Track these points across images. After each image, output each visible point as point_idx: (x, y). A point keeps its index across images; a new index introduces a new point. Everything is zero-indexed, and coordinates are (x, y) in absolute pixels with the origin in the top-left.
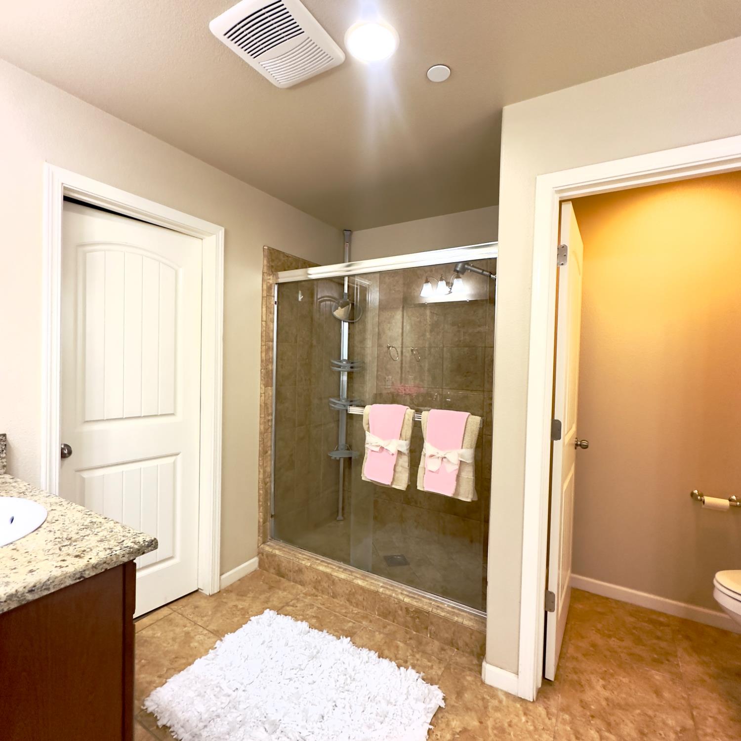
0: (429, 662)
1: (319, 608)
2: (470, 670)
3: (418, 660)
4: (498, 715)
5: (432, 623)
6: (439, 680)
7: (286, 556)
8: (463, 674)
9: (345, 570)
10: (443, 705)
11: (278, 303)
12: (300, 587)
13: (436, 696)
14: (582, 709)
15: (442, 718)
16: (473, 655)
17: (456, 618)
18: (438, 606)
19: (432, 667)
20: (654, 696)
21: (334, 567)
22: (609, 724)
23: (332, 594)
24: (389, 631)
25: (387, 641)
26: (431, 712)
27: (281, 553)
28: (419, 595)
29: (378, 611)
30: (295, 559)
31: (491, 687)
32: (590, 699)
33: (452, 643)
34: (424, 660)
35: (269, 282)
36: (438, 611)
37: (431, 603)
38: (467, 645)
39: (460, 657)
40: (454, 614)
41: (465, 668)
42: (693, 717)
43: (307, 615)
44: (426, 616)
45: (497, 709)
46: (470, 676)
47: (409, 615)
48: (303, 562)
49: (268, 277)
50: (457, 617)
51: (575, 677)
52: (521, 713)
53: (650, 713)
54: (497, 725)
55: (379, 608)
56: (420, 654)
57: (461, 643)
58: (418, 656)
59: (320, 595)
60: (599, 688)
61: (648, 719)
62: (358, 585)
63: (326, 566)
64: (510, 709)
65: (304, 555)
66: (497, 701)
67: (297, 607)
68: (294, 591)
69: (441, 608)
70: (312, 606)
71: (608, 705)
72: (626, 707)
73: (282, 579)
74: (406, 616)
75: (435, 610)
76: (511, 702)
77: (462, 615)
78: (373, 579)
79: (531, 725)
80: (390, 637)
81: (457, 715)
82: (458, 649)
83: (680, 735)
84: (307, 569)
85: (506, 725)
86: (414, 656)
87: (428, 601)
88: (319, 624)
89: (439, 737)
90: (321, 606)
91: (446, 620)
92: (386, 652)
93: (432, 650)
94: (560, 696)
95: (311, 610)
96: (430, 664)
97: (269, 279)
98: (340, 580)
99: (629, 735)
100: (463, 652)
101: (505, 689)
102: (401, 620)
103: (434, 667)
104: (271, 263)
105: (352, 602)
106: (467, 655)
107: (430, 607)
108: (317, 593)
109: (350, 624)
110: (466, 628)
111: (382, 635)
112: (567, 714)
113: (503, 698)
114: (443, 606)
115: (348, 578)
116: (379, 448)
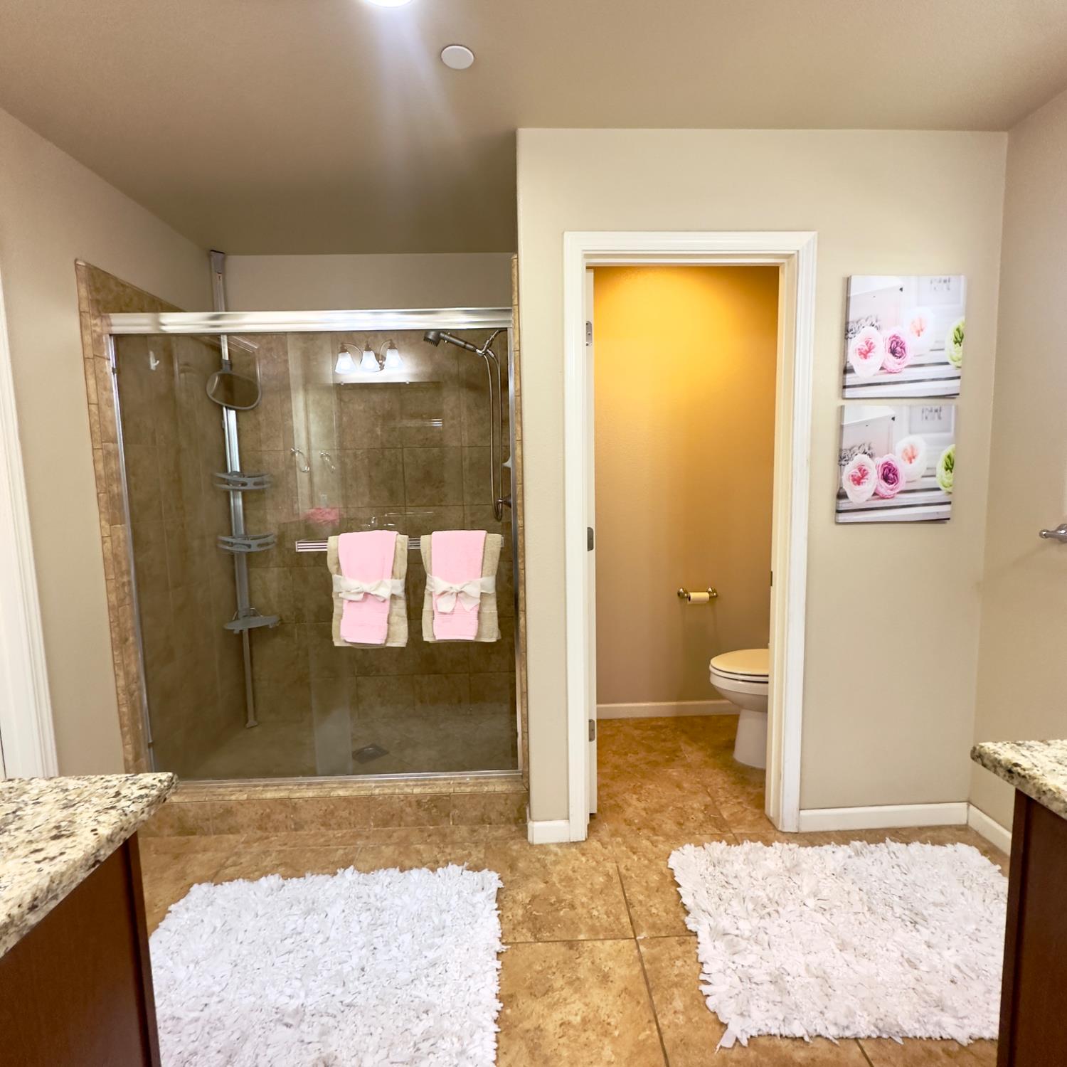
0: (464, 850)
1: (279, 852)
2: (513, 838)
3: (450, 854)
4: (559, 868)
5: (454, 806)
6: (484, 863)
7: (195, 799)
8: (507, 846)
9: (310, 784)
10: (501, 885)
11: (117, 370)
12: (231, 836)
13: (492, 880)
14: (628, 827)
15: (505, 898)
16: (510, 823)
17: (486, 789)
18: (460, 783)
19: (470, 854)
20: (677, 790)
21: (290, 787)
22: (654, 829)
23: (293, 827)
24: (398, 838)
25: (402, 850)
26: (492, 898)
27: (182, 797)
28: (430, 780)
29: (373, 821)
30: (214, 798)
31: (541, 845)
32: (631, 816)
33: (483, 820)
34: (459, 850)
35: (95, 331)
36: (462, 788)
37: (449, 783)
38: (501, 814)
39: (496, 831)
40: (481, 784)
41: (506, 839)
42: (709, 795)
43: (266, 866)
44: (447, 800)
45: (556, 863)
46: (515, 844)
47: (423, 809)
48: (233, 798)
49: (94, 322)
50: (487, 786)
51: (612, 802)
52: (579, 855)
53: (680, 805)
54: (563, 877)
55: (375, 817)
56: (450, 846)
57: (493, 816)
58: (448, 850)
59: (271, 835)
60: (634, 802)
61: (680, 810)
62: (339, 797)
63: (275, 790)
64: (568, 857)
65: (228, 787)
66: (552, 856)
67: (241, 863)
68: (225, 845)
69: (464, 783)
70: (266, 853)
71: (647, 813)
72: (661, 809)
73: (191, 837)
74: (418, 812)
75: (457, 790)
76: (565, 850)
77: (492, 782)
78: (358, 782)
79: (592, 862)
80: (404, 844)
81: (519, 887)
82: (490, 824)
83: (706, 812)
84: (242, 805)
85: (570, 873)
86: (443, 852)
87: (445, 782)
88: (293, 869)
89: (511, 917)
90: (284, 848)
91: (472, 795)
92: (407, 863)
93: (461, 837)
94: (605, 824)
95: (269, 859)
96: (466, 852)
97: (96, 325)
98: (307, 801)
99: (671, 830)
100: (497, 824)
101: (557, 841)
102: (410, 819)
103: (472, 853)
104: (94, 293)
105: (330, 825)
106: (503, 825)
107: (450, 788)
108: (265, 834)
109: (341, 852)
110: (497, 795)
111: (391, 848)
112: (618, 837)
113: (559, 851)
114: (465, 781)
115: (321, 794)
116: (362, 595)
